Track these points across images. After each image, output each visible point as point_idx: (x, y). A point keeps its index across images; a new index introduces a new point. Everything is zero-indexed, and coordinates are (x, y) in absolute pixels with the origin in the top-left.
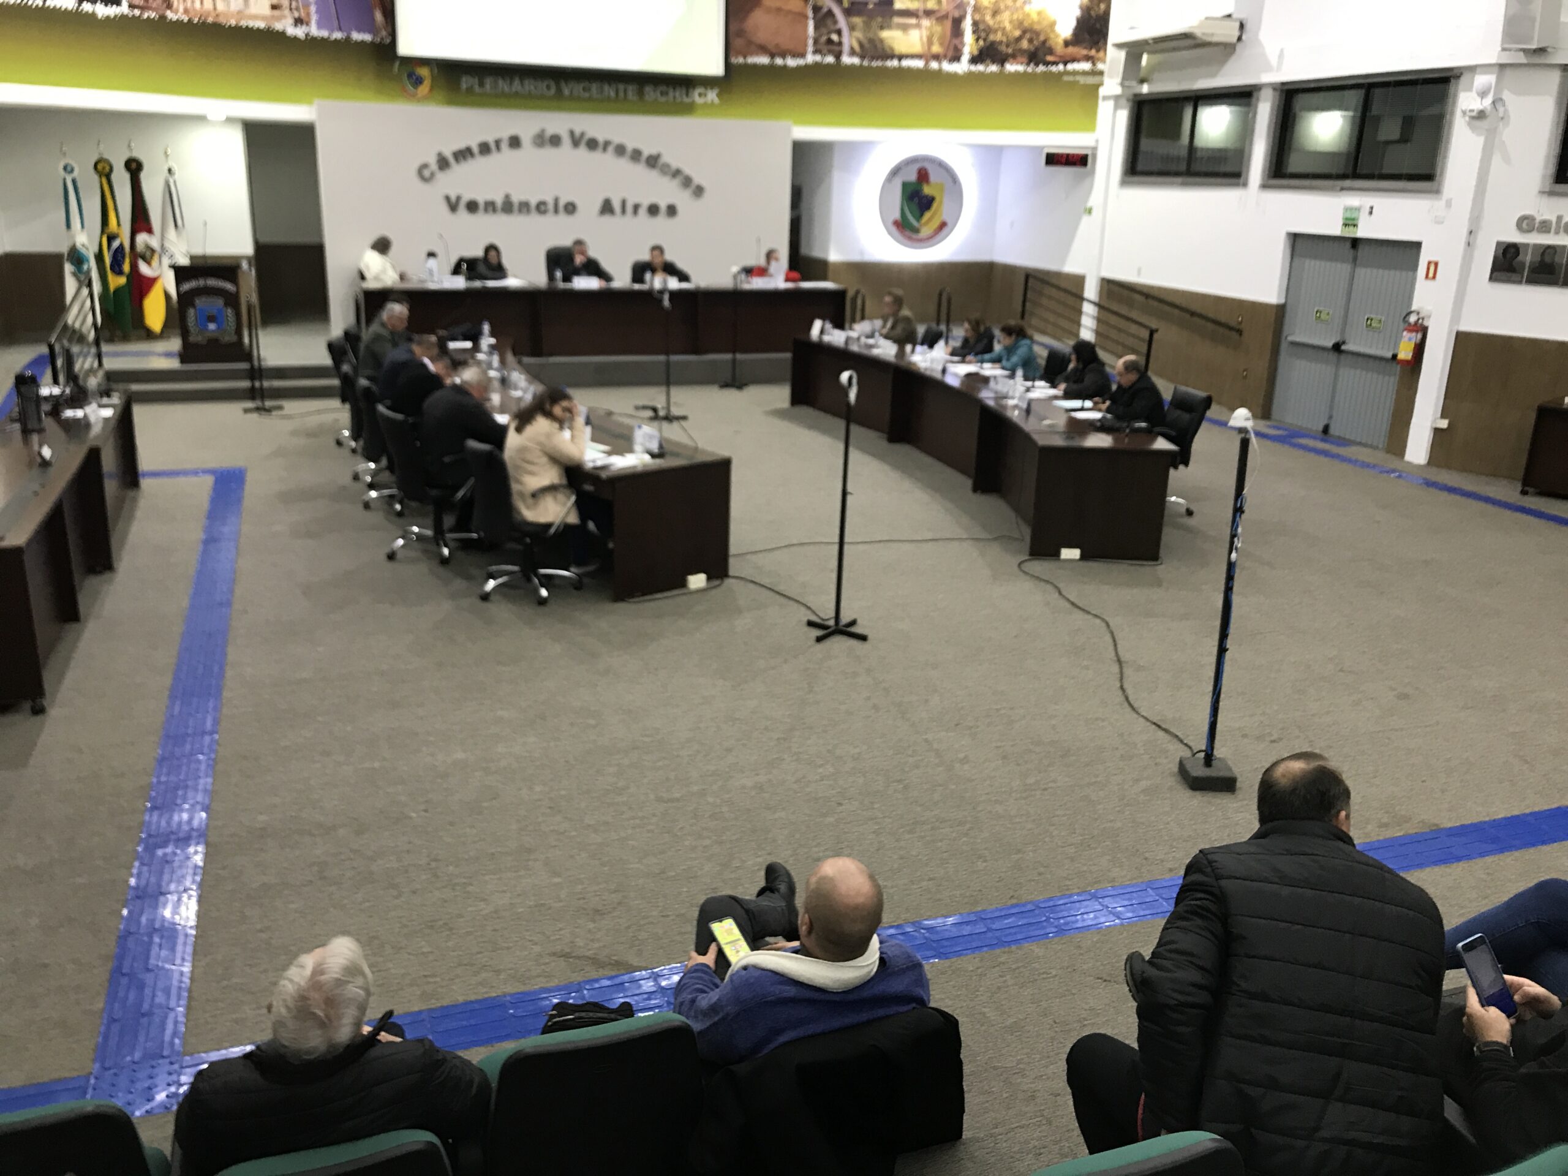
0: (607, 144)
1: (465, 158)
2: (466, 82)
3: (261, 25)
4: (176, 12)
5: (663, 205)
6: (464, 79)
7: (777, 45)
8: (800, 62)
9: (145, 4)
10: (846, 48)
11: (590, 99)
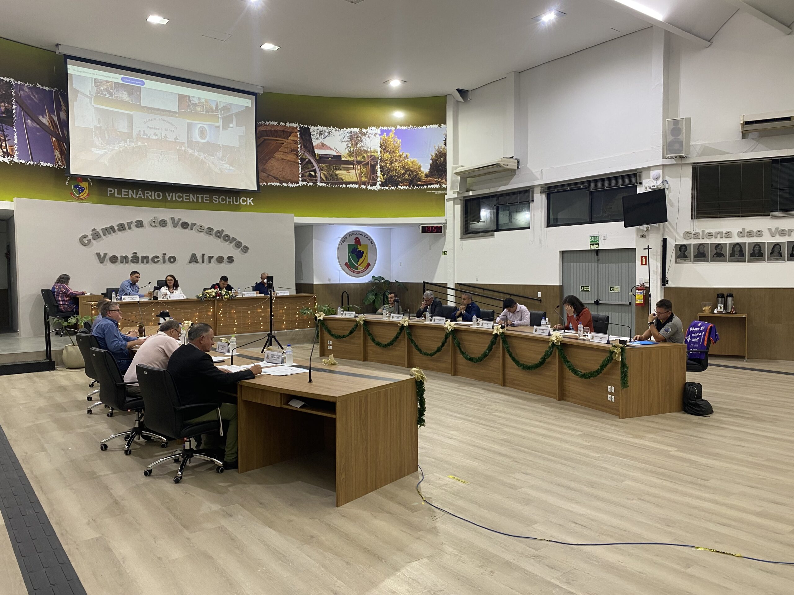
0: (194, 225)
1: (110, 233)
2: (110, 190)
7: (283, 178)
8: (297, 185)
10: (319, 179)
11: (182, 202)
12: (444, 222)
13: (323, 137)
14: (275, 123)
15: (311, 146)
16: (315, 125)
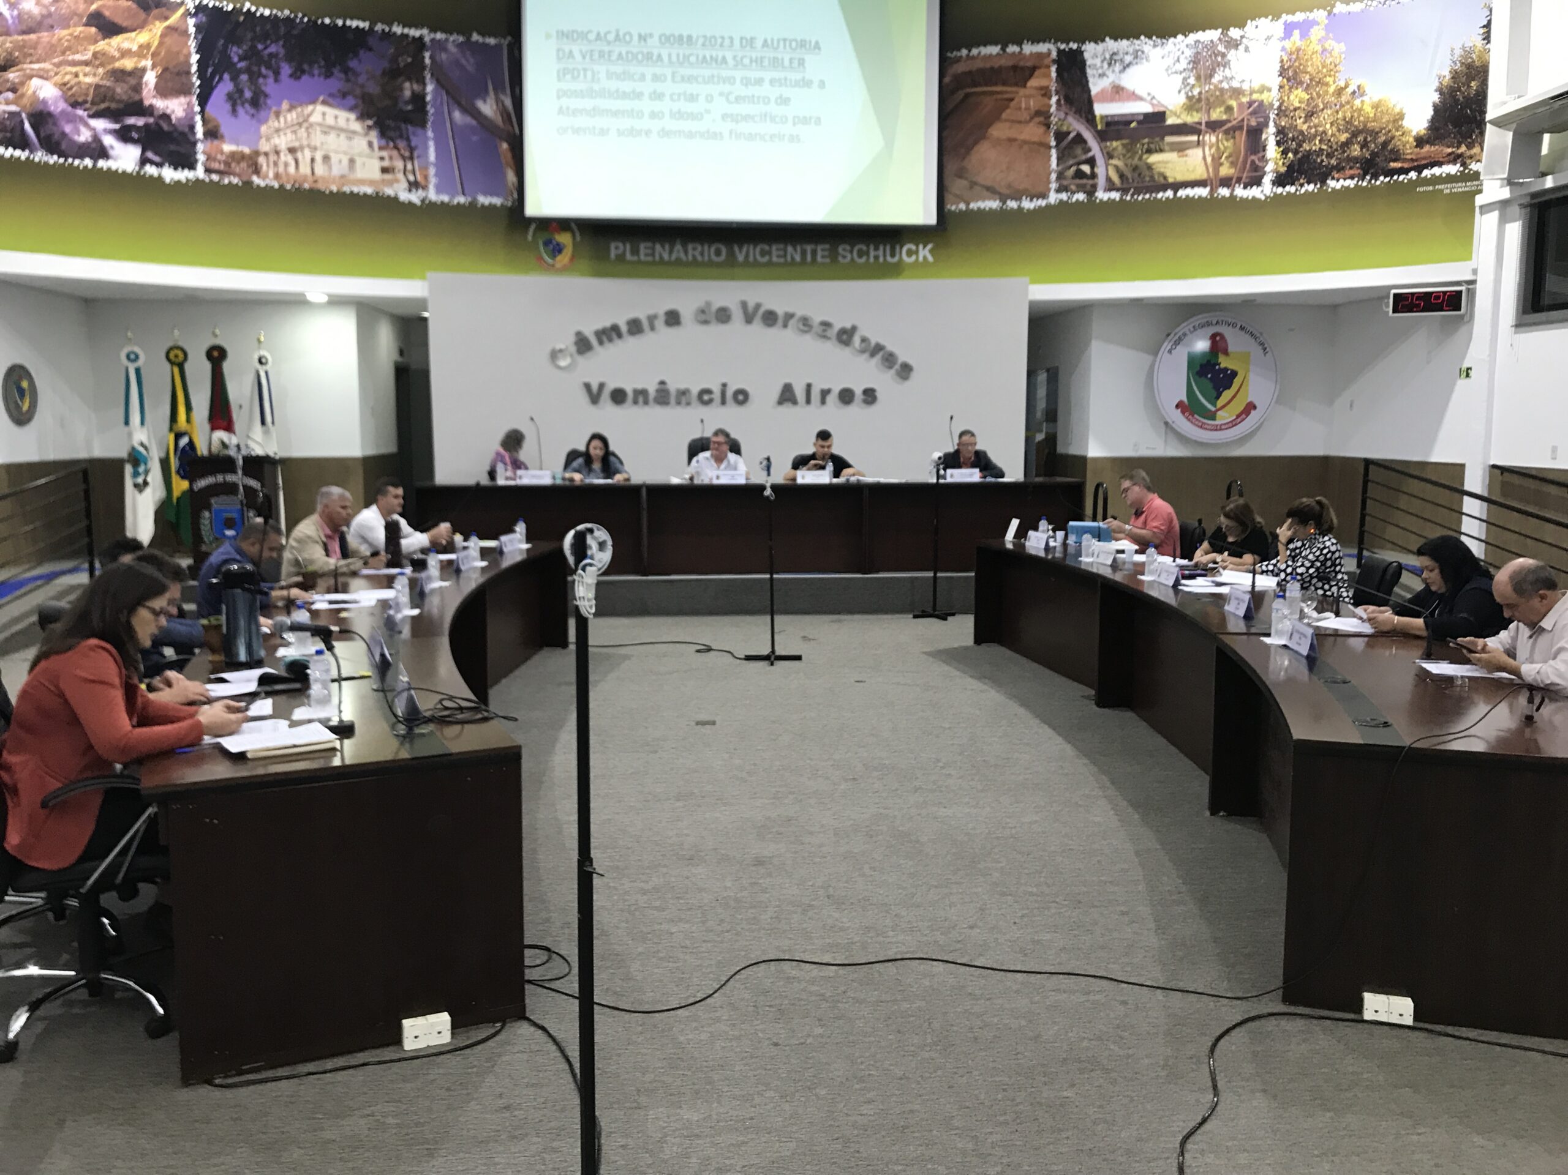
0: (789, 316)
1: (610, 340)
2: (616, 248)
3: (369, 190)
4: (264, 179)
5: (858, 392)
6: (613, 245)
7: (1009, 186)
8: (1042, 203)
9: (227, 169)
10: (1101, 181)
11: (770, 264)
12: (1469, 277)
13: (1118, 67)
14: (994, 50)
15: (1086, 96)
16: (1098, 39)
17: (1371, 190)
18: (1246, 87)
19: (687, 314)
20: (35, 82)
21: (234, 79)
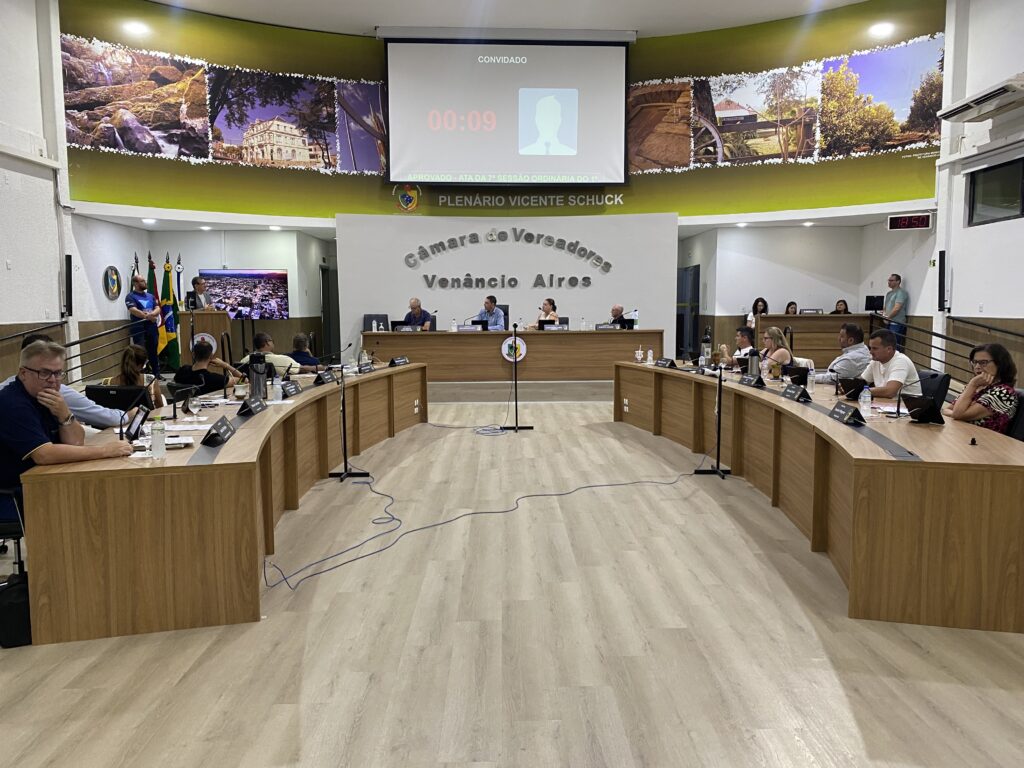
0: (540, 236)
1: (439, 251)
2: (442, 198)
3: (303, 167)
4: (245, 162)
5: (580, 279)
6: (440, 197)
7: (667, 160)
8: (686, 169)
9: (225, 157)
10: (720, 156)
11: (530, 207)
12: (934, 207)
13: (729, 90)
14: (658, 82)
15: (711, 107)
16: (717, 74)
17: (875, 157)
18: (803, 99)
19: (481, 236)
20: (121, 110)
21: (229, 108)
